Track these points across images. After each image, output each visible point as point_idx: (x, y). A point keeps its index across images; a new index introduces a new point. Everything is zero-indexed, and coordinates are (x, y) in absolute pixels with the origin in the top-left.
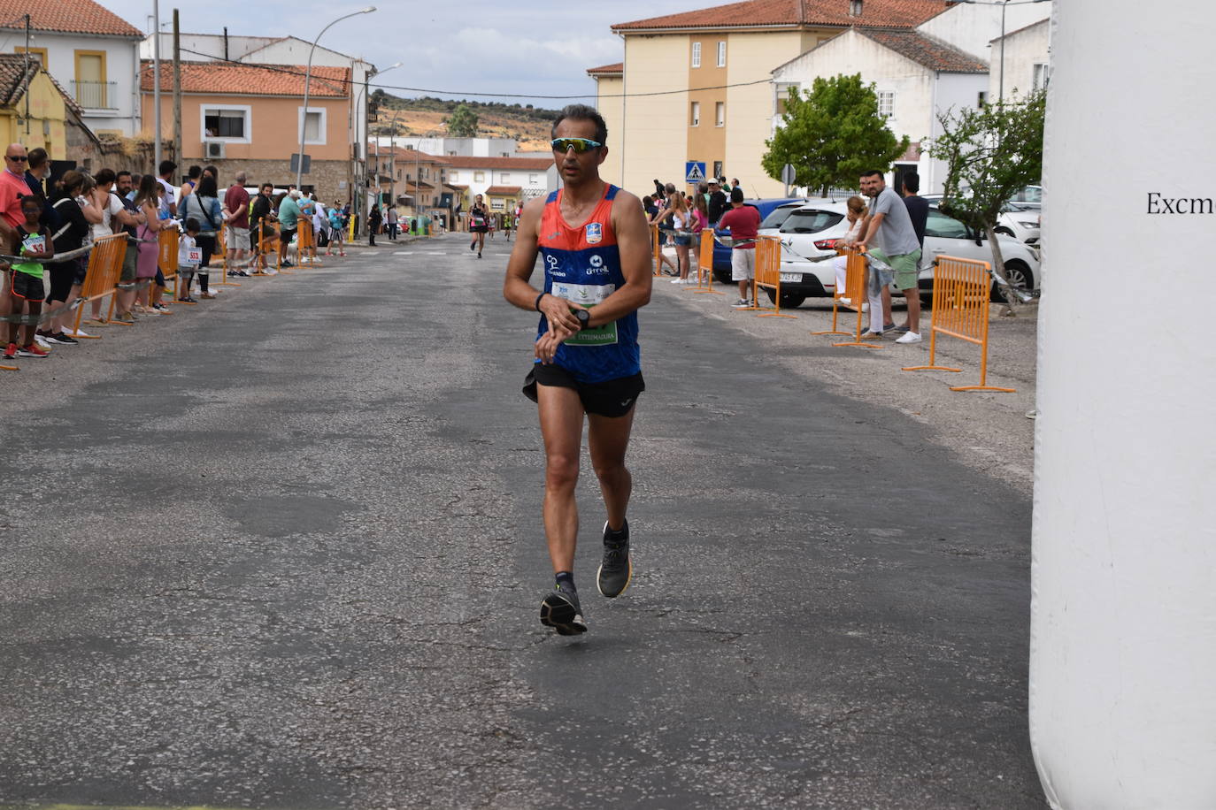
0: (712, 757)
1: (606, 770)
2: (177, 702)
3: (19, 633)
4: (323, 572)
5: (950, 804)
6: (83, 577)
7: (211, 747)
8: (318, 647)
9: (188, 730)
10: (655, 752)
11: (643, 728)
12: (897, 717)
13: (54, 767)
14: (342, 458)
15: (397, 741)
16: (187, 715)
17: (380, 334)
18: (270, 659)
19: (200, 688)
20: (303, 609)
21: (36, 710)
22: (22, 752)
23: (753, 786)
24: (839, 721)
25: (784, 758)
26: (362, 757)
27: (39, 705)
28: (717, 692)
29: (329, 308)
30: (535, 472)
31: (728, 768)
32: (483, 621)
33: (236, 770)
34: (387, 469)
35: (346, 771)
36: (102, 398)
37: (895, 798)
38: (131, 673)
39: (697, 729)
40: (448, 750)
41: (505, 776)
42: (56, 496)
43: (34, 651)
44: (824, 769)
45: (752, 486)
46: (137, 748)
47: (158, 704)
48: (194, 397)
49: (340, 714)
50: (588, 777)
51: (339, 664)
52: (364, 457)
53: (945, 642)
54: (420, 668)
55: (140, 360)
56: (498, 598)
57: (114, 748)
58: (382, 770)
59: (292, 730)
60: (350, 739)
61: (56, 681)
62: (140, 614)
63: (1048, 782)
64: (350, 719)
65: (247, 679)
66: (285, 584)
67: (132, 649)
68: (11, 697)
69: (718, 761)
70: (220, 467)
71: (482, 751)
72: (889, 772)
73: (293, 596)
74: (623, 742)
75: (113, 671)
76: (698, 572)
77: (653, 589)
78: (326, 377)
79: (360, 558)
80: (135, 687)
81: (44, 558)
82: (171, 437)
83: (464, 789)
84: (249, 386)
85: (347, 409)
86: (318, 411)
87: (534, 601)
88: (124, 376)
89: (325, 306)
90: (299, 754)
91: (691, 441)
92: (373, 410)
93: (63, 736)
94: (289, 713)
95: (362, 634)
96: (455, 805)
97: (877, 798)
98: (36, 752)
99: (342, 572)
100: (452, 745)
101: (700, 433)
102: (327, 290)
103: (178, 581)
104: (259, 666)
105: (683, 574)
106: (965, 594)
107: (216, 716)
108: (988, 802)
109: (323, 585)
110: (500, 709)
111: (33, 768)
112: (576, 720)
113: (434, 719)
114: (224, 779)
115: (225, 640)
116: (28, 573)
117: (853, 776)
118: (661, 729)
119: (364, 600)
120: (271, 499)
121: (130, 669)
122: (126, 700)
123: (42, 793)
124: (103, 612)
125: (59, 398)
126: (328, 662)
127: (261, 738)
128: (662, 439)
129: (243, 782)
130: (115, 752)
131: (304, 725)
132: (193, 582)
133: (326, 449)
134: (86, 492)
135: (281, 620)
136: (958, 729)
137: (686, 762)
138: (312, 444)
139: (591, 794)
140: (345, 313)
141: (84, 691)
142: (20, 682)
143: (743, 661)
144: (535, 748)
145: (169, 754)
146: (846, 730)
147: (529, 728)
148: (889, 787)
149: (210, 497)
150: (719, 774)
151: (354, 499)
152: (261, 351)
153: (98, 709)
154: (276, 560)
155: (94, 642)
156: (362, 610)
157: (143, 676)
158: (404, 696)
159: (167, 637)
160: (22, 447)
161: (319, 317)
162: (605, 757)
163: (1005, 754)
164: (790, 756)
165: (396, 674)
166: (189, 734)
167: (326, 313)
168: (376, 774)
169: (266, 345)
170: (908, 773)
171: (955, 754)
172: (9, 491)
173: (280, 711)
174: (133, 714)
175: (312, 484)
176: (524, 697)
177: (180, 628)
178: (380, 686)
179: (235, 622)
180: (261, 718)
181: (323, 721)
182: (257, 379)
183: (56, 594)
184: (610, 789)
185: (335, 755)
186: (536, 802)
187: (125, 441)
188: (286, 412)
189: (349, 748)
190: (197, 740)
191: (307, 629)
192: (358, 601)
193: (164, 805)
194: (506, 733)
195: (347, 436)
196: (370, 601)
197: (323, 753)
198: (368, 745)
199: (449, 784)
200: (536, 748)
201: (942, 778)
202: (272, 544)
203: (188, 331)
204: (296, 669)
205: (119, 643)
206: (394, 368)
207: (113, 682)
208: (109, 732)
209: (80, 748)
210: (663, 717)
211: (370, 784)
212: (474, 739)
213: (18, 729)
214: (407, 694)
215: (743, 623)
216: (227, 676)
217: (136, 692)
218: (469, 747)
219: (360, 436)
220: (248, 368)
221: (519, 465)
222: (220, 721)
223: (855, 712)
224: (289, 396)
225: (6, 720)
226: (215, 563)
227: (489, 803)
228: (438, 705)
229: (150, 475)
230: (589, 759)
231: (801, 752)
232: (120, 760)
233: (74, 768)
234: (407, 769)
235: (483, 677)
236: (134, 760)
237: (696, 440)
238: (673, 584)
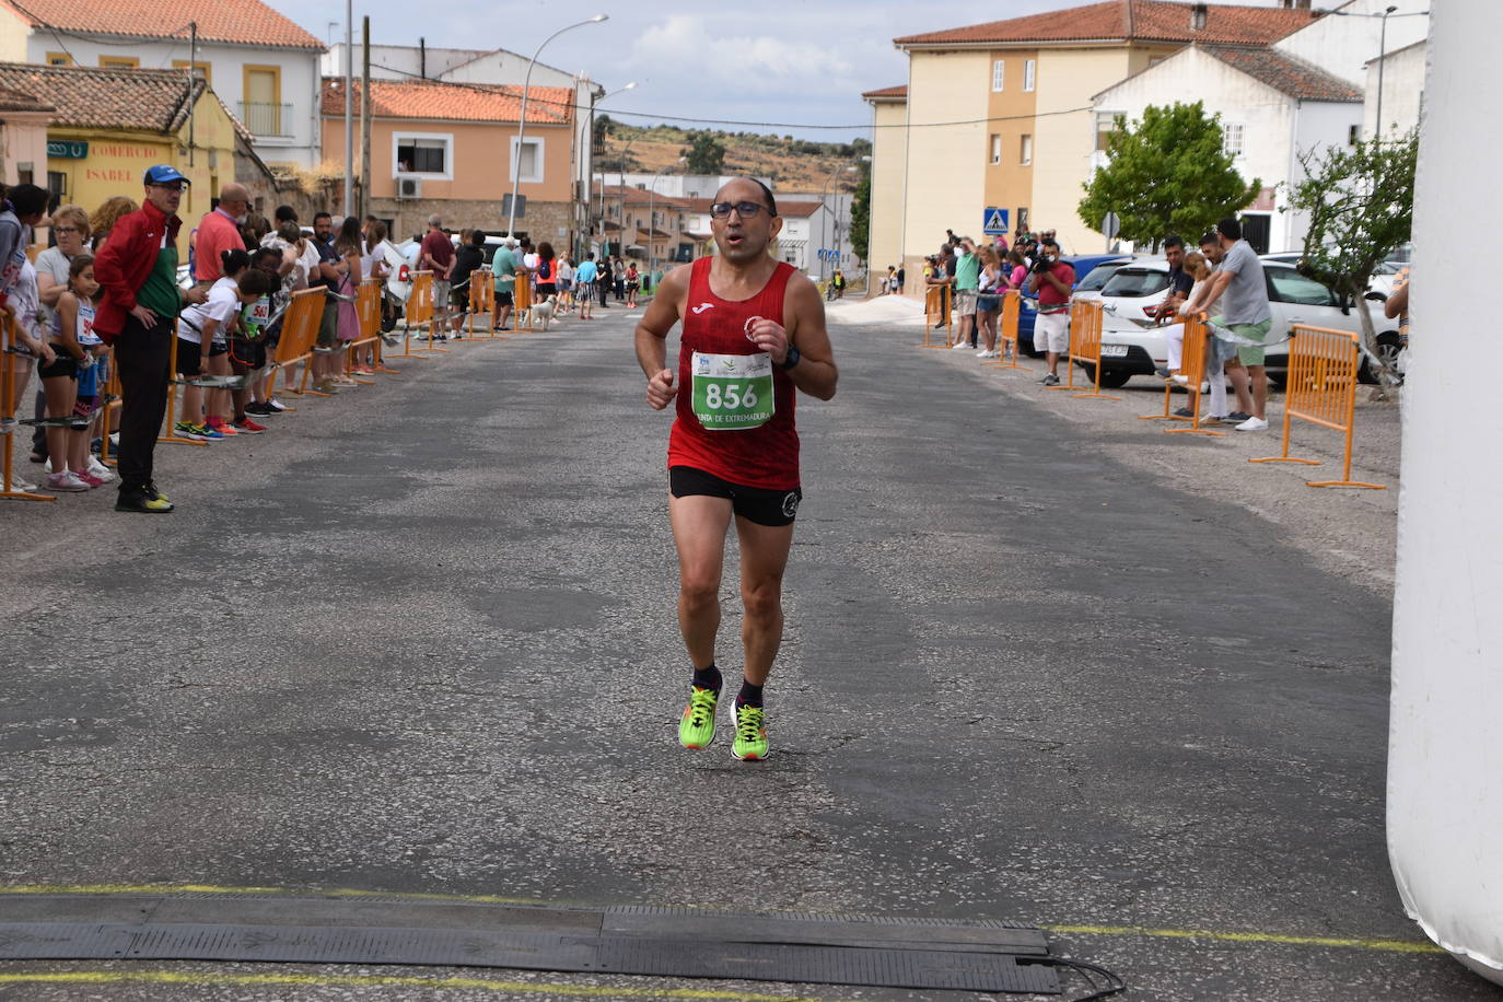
0: (1034, 865)
1: (919, 874)
2: (449, 796)
3: (267, 724)
4: (588, 670)
5: (1299, 917)
6: (325, 669)
7: (491, 840)
8: (592, 745)
9: (465, 823)
10: (971, 859)
11: (958, 835)
12: (1237, 830)
13: (331, 855)
14: (594, 548)
15: (691, 840)
16: (462, 809)
17: (622, 411)
18: (542, 757)
19: (471, 783)
20: (572, 706)
21: (300, 799)
22: (294, 839)
23: (1081, 894)
24: (1175, 834)
25: (1115, 868)
26: (654, 854)
27: (304, 794)
28: (1039, 802)
29: (558, 380)
30: (818, 568)
31: (1053, 876)
32: (771, 724)
33: (521, 863)
34: (648, 561)
35: (638, 868)
36: (310, 478)
37: (1238, 909)
38: (394, 766)
39: (1017, 837)
40: (746, 851)
41: (810, 877)
42: (278, 583)
43: (288, 741)
44: (1159, 880)
45: (1071, 588)
46: (414, 838)
47: (429, 797)
48: (413, 479)
49: (625, 813)
50: (901, 883)
51: (619, 763)
52: (620, 548)
53: (1296, 757)
54: (706, 770)
55: (345, 436)
56: (787, 700)
57: (390, 837)
58: (678, 867)
59: (577, 826)
60: (639, 838)
61: (316, 772)
62: (394, 708)
63: (1406, 887)
64: (637, 818)
65: (520, 775)
66: (547, 681)
67: (390, 743)
68: (272, 786)
69: (1041, 869)
70: (455, 556)
71: (782, 853)
72: (1231, 884)
73: (558, 693)
74: (937, 848)
75: (375, 764)
76: (1013, 678)
77: (961, 696)
78: (565, 459)
79: (628, 656)
80: (401, 779)
81: (279, 648)
82: (396, 524)
83: (767, 889)
84: (477, 467)
85: (593, 495)
86: (561, 497)
87: (828, 704)
88: (330, 454)
89: (554, 377)
90: (587, 849)
91: (998, 537)
92: (624, 497)
93: (333, 827)
94: (570, 810)
95: (640, 734)
96: (759, 903)
97: (1217, 908)
98: (307, 838)
99: (610, 670)
100: (751, 846)
101: (1008, 529)
102: (553, 359)
103: (430, 675)
104: (531, 763)
105: (996, 681)
106: (1320, 709)
107: (492, 810)
108: (1341, 916)
109: (589, 682)
110: (800, 813)
111: (308, 855)
112: (884, 826)
113: (728, 819)
114: (509, 871)
115: (491, 736)
116: (264, 662)
117: (1191, 887)
118: (977, 836)
119: (637, 700)
120: (520, 591)
121: (394, 762)
122: (394, 792)
123: (323, 878)
124: (353, 705)
125: (262, 477)
126: (607, 761)
127: (543, 833)
128: (963, 534)
129: (530, 875)
130: (392, 842)
131: (588, 822)
132: (446, 676)
133: (575, 539)
134: (311, 580)
135: (549, 717)
136: (1308, 845)
137: (1006, 869)
138: (559, 533)
139: (905, 897)
140: (576, 386)
141: (348, 782)
142: (277, 772)
143: (1066, 771)
144: (841, 851)
145: (448, 845)
146: (1183, 843)
147: (833, 832)
148: (1231, 898)
149: (451, 588)
150: (1043, 881)
151: (615, 594)
152: (485, 428)
153: (365, 800)
154: (535, 656)
155: (348, 734)
156: (637, 709)
157: (407, 769)
158: (692, 797)
159: (426, 731)
160: (230, 531)
161: (548, 390)
162: (918, 862)
163: (1361, 870)
164: (1121, 867)
165: (681, 774)
166: (467, 827)
167: (555, 385)
168: (671, 871)
169: (490, 421)
170: (1252, 885)
171: (1303, 869)
172: (224, 578)
173: (560, 808)
174: (403, 805)
175: (564, 577)
176: (824, 801)
177: (441, 722)
178: (666, 786)
179: (499, 718)
180: (541, 814)
181: (608, 819)
182: (484, 460)
183: (298, 685)
184: (925, 893)
185: (625, 852)
186: (846, 903)
187: (344, 526)
188: (523, 497)
189: (639, 846)
190: (476, 833)
191: (578, 727)
192: (632, 700)
193: (450, 894)
194: (807, 836)
195: (597, 524)
196: (644, 700)
197: (612, 849)
198: (660, 844)
199: (751, 883)
200: (845, 852)
201: (1290, 891)
202: (528, 640)
203: (396, 404)
204: (573, 767)
205: (376, 735)
206: (643, 450)
207: (377, 775)
208: (381, 823)
209: (354, 837)
210: (979, 824)
211: (666, 881)
212: (773, 840)
213: (284, 817)
214: (696, 795)
215: (1065, 733)
216: (498, 771)
217: (402, 784)
218: (768, 848)
219: (612, 526)
220: (473, 447)
221: (798, 560)
222: (499, 816)
223: (1192, 825)
224: (524, 479)
225: (271, 807)
226: (467, 657)
227: (795, 903)
228: (731, 807)
229: (378, 563)
230: (901, 863)
231: (1133, 862)
232: (398, 850)
233: (350, 856)
234: (704, 867)
235: (777, 780)
236: (413, 851)
237: (1004, 536)
238: (985, 690)
